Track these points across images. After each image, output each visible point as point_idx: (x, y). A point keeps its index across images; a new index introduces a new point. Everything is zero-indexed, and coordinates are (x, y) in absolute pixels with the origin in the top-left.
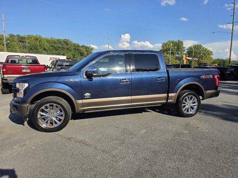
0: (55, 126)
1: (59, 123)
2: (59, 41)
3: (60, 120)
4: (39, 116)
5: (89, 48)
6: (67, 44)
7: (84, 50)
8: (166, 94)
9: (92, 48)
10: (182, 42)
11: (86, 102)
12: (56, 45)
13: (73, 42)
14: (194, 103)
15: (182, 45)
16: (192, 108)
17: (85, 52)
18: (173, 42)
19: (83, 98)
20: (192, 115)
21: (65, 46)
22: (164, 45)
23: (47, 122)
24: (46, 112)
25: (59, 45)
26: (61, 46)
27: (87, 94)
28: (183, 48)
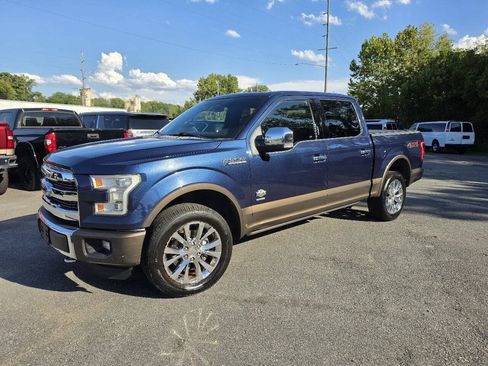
5: (21, 79)
7: (9, 85)
8: (369, 181)
9: (31, 82)
10: (236, 79)
11: (257, 211)
17: (13, 91)
18: (218, 78)
22: (203, 83)
24: (181, 246)
27: (261, 192)
28: (239, 90)
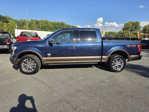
0: (31, 71)
1: (33, 70)
2: (58, 24)
3: (34, 68)
4: (22, 65)
6: (63, 25)
11: (48, 59)
12: (56, 26)
13: (67, 24)
14: (121, 63)
15: (139, 24)
18: (132, 23)
19: (47, 56)
20: (119, 71)
21: (62, 27)
22: (126, 25)
23: (27, 69)
24: (26, 63)
25: (58, 26)
26: (59, 26)
27: (49, 54)
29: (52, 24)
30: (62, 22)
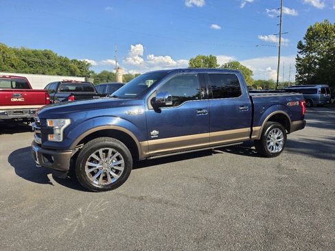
0: (111, 181)
1: (117, 177)
2: (36, 53)
3: (117, 172)
5: (83, 63)
6: (49, 58)
7: (76, 67)
8: (249, 128)
9: (89, 64)
10: (215, 58)
11: (152, 144)
12: (30, 59)
13: (58, 55)
14: (278, 138)
15: (216, 61)
16: (277, 145)
17: (78, 70)
18: (203, 58)
19: (149, 138)
20: (277, 154)
21: (46, 61)
22: (192, 61)
23: (99, 177)
24: (98, 162)
25: (36, 60)
26: (39, 60)
28: (217, 66)
29: (17, 53)
30: (45, 50)
